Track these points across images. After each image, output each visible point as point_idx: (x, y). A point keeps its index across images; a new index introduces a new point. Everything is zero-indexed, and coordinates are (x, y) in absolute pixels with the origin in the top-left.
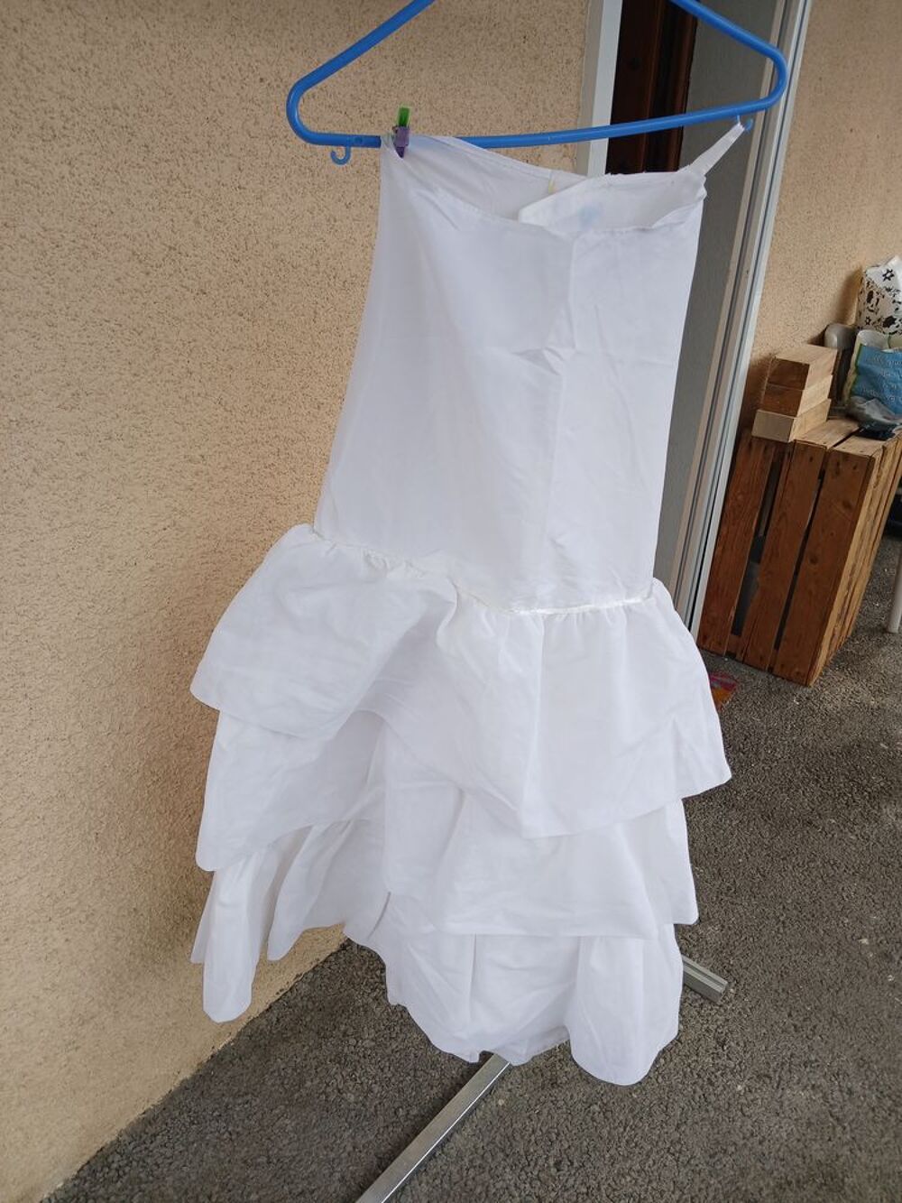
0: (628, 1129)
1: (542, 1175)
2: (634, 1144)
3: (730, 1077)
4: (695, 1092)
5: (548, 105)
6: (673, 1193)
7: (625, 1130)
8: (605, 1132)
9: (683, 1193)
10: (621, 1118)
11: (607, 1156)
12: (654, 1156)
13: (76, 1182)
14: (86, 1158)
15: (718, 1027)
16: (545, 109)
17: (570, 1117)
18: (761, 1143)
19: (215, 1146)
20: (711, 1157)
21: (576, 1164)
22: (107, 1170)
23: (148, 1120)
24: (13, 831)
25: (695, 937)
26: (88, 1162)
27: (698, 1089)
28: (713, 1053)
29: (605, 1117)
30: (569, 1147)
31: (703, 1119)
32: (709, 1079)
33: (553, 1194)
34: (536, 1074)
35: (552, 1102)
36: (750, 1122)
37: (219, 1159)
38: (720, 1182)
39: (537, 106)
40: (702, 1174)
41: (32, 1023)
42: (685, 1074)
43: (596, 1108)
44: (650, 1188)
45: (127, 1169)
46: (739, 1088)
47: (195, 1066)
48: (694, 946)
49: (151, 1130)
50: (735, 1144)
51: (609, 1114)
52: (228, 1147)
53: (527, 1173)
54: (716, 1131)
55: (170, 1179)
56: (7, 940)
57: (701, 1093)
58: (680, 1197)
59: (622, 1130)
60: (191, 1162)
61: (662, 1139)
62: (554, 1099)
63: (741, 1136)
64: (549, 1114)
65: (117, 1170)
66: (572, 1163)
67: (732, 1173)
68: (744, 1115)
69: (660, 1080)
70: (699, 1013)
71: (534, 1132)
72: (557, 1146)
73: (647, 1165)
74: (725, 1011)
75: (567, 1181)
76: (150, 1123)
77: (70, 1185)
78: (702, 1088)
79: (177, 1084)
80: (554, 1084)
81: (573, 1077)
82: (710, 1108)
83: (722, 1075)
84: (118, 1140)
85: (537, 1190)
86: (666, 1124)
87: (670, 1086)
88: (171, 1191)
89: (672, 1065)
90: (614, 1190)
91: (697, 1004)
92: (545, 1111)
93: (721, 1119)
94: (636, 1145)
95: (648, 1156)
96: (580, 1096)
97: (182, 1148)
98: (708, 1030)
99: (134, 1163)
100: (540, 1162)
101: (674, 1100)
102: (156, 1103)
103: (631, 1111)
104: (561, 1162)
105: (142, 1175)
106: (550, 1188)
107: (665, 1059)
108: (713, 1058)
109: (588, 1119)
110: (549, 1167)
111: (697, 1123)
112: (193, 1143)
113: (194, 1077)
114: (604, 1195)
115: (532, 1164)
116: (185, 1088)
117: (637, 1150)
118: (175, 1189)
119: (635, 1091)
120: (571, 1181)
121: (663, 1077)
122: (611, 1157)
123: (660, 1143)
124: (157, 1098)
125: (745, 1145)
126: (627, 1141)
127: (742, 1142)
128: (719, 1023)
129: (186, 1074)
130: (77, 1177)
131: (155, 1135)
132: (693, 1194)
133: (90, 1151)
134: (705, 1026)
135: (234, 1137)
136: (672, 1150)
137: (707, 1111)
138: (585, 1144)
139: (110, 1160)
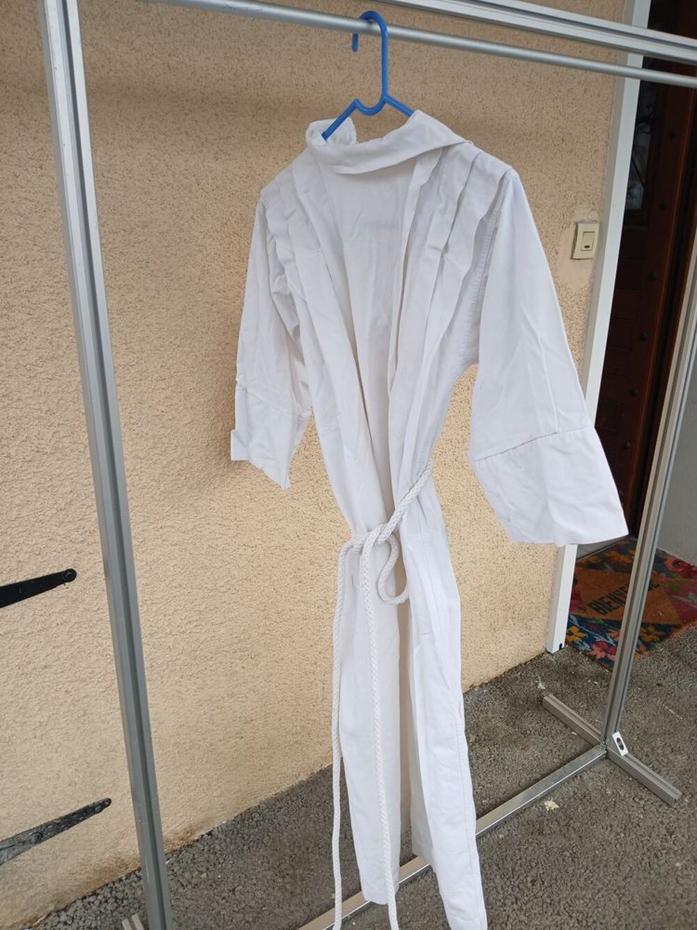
0: (588, 871)
1: (521, 886)
2: (590, 882)
3: (672, 855)
4: (643, 859)
5: (580, 180)
6: (613, 918)
7: (585, 871)
8: (570, 870)
9: (620, 920)
10: (584, 863)
11: (569, 884)
12: (603, 892)
13: (234, 823)
14: (240, 811)
15: (670, 822)
16: (577, 182)
17: (548, 855)
18: (687, 904)
19: (314, 822)
20: (647, 903)
21: (546, 884)
22: (251, 821)
23: (278, 799)
24: (221, 594)
25: (666, 761)
26: (241, 814)
27: (646, 858)
28: (662, 838)
29: (573, 860)
30: (543, 873)
31: (645, 878)
32: (655, 854)
33: (527, 898)
34: (528, 824)
35: (537, 843)
36: (681, 888)
37: (316, 830)
38: (650, 921)
39: (572, 181)
40: (637, 912)
41: (218, 714)
42: (638, 846)
43: (568, 854)
44: (596, 911)
45: (262, 823)
46: (678, 864)
47: (309, 773)
48: (664, 766)
49: (278, 805)
50: (667, 900)
51: (576, 860)
52: (323, 824)
53: (511, 882)
54: (654, 887)
55: (286, 834)
56: (211, 658)
57: (648, 861)
58: (617, 922)
59: (583, 871)
60: (299, 827)
61: (611, 883)
62: (538, 842)
63: (673, 895)
64: (533, 850)
65: (256, 822)
66: (543, 883)
67: (660, 917)
68: (678, 882)
69: (618, 846)
70: (657, 810)
71: (520, 859)
72: (535, 871)
73: (597, 897)
74: (678, 812)
75: (538, 893)
76: (278, 800)
77: (230, 823)
78: (649, 858)
79: (297, 782)
80: (541, 832)
81: (554, 832)
82: (652, 872)
83: (666, 853)
84: (259, 806)
85: (516, 893)
86: (617, 874)
87: (625, 852)
88: (285, 841)
89: (629, 839)
90: (570, 906)
91: (657, 804)
92: (531, 848)
93: (659, 880)
94: (591, 883)
95: (599, 891)
96: (558, 843)
97: (295, 819)
98: (661, 822)
99: (267, 821)
100: (521, 877)
101: (626, 861)
102: (283, 790)
103: (593, 861)
104: (536, 881)
105: (270, 828)
106: (525, 894)
107: (625, 834)
108: (661, 841)
109: (560, 859)
110: (527, 881)
111: (640, 879)
112: (302, 817)
113: (308, 782)
114: (562, 907)
115: (516, 877)
116: (302, 785)
117: (592, 886)
118: (288, 839)
119: (598, 850)
120: (540, 894)
121: (621, 845)
122: (572, 886)
123: (609, 886)
124: (285, 787)
125: (675, 902)
126: (586, 879)
127: (672, 900)
128: (671, 819)
129: (304, 777)
130: (234, 820)
131: (281, 808)
132: (627, 923)
133: (243, 808)
134: (660, 819)
135: (327, 819)
136: (618, 891)
137: (649, 873)
138: (555, 873)
139: (253, 816)
